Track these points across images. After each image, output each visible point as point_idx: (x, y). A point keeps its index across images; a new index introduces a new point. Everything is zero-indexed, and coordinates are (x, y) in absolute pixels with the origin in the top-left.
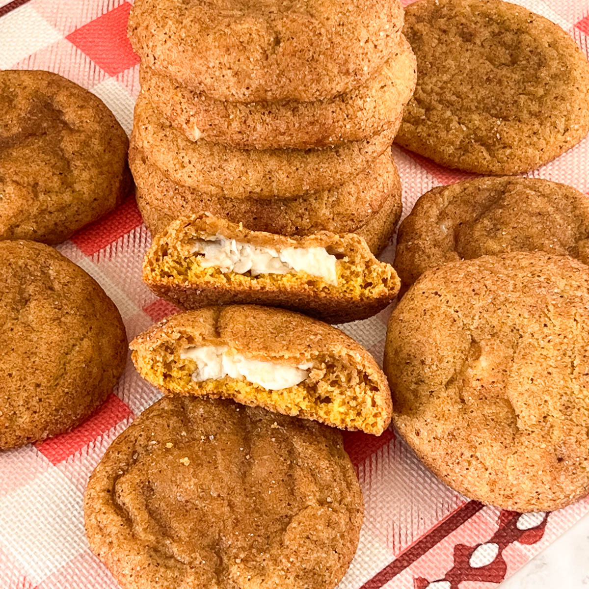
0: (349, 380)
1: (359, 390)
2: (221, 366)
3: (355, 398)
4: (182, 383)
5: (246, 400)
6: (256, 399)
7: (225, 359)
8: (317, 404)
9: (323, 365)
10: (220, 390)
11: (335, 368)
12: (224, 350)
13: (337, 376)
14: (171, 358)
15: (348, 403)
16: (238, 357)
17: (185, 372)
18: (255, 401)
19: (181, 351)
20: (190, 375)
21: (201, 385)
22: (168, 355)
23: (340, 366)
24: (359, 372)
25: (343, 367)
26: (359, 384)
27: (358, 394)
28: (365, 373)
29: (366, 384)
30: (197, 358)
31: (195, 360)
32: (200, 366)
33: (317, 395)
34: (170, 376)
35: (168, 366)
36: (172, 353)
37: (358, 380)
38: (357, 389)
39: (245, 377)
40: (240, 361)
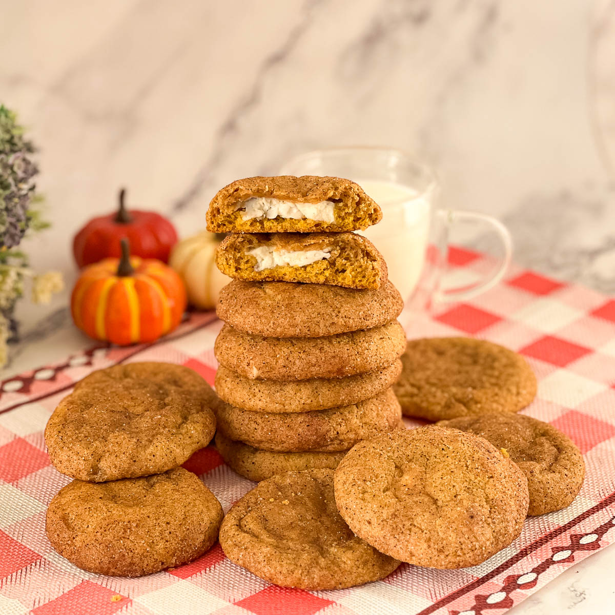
0: (356, 256)
1: (363, 261)
2: (273, 259)
3: (361, 267)
4: (248, 272)
5: (290, 278)
6: (296, 276)
7: (275, 254)
8: (337, 274)
9: (338, 248)
10: (273, 275)
11: (346, 250)
12: (273, 248)
13: (348, 254)
14: (239, 255)
15: (356, 270)
16: (283, 251)
17: (249, 265)
18: (296, 278)
19: (245, 250)
20: (253, 267)
21: (260, 273)
22: (236, 253)
23: (349, 248)
24: (363, 251)
25: (351, 248)
26: (363, 258)
27: (362, 264)
28: (367, 251)
29: (368, 258)
30: (256, 255)
31: (255, 256)
32: (259, 260)
33: (336, 268)
34: (240, 269)
35: (237, 261)
36: (239, 252)
37: (362, 256)
38: (362, 260)
39: (288, 264)
40: (284, 254)
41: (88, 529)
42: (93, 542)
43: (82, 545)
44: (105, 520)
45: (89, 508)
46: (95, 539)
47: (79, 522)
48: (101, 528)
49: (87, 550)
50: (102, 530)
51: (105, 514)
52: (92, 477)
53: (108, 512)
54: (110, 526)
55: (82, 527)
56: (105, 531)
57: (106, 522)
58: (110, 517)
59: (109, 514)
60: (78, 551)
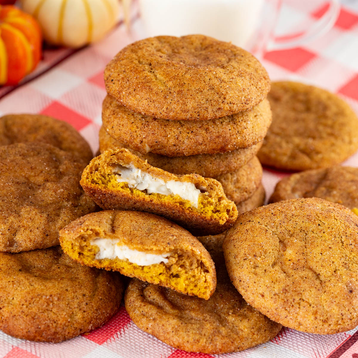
0: (191, 265)
1: (197, 272)
2: (114, 251)
3: (194, 276)
4: (89, 259)
5: (127, 273)
6: (134, 273)
7: (117, 248)
8: (170, 278)
9: (176, 256)
10: (112, 266)
11: (183, 258)
12: (117, 241)
13: (184, 262)
14: (84, 244)
15: (190, 279)
16: (125, 247)
17: (92, 253)
18: (133, 274)
19: (91, 240)
20: (95, 255)
21: (100, 261)
22: (83, 242)
23: (186, 256)
24: (198, 261)
25: (188, 256)
26: (197, 268)
27: (196, 274)
28: (201, 261)
29: (201, 268)
31: (99, 246)
32: (101, 250)
33: (171, 273)
34: (83, 254)
35: (81, 248)
36: (85, 241)
37: (196, 265)
39: (128, 259)
40: (126, 250)
41: (14, 301)
42: (20, 314)
43: (10, 315)
44: (29, 293)
45: (13, 281)
46: (21, 311)
47: (5, 295)
48: (26, 301)
49: (15, 320)
50: (27, 303)
51: (28, 288)
52: (9, 249)
53: (30, 286)
54: (34, 299)
55: (7, 299)
56: (30, 304)
57: (30, 296)
58: (33, 291)
59: (32, 288)
60: (6, 320)
